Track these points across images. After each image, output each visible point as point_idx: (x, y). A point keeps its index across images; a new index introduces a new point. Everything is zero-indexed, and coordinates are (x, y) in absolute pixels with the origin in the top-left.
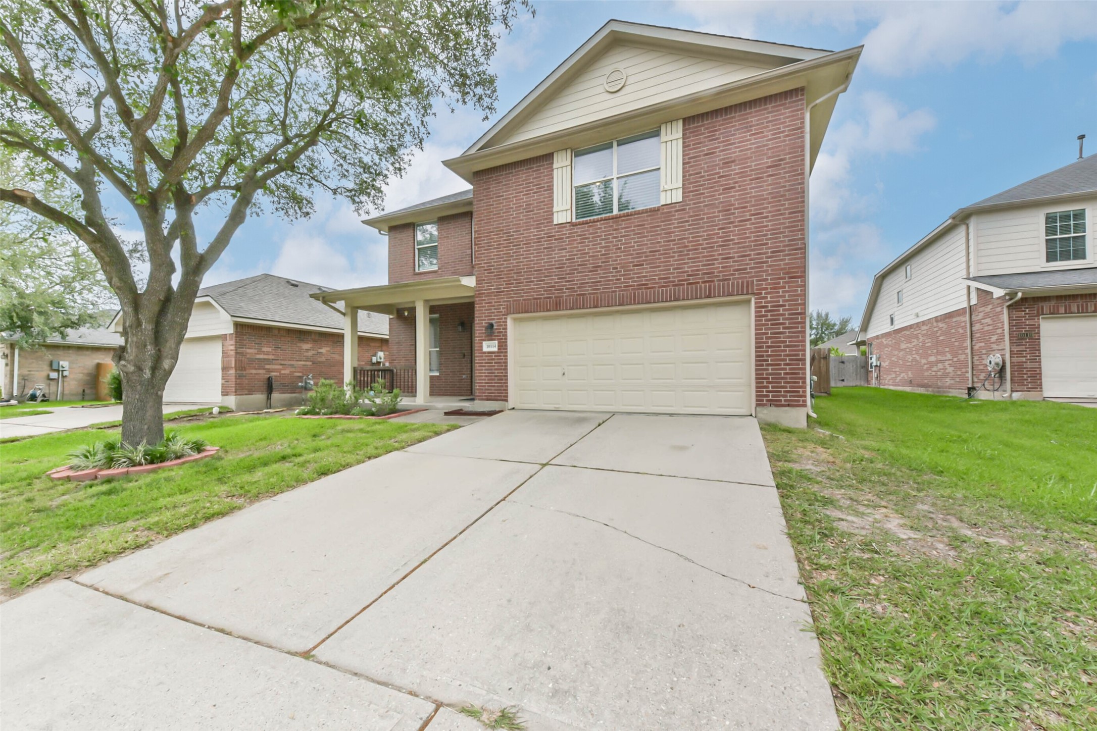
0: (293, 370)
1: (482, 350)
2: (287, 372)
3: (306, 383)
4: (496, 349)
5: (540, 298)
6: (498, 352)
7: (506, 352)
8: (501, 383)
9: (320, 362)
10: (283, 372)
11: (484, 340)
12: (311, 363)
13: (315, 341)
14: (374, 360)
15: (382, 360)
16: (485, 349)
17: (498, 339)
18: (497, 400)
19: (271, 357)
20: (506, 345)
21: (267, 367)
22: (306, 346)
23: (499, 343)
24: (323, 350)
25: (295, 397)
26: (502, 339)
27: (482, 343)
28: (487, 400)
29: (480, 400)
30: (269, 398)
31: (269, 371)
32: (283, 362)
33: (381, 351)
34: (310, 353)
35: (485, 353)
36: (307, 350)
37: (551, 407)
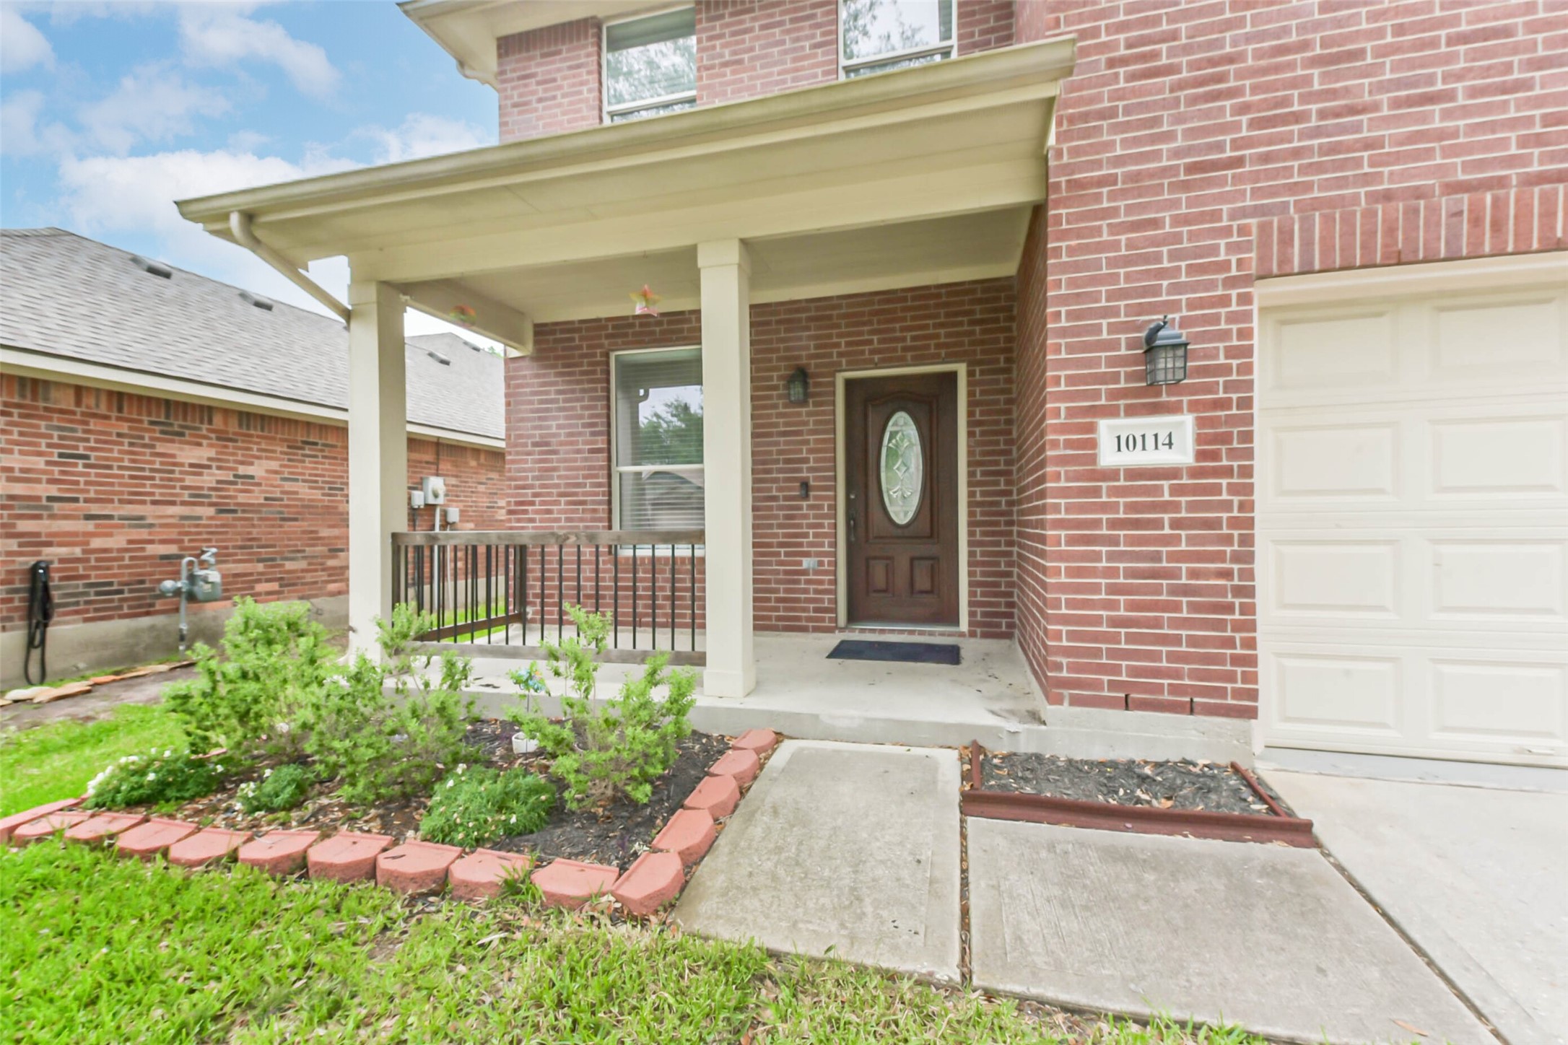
0: (143, 534)
1: (1093, 459)
2: (117, 541)
3: (192, 578)
4: (1183, 455)
5: (1502, 182)
6: (1195, 473)
7: (1247, 472)
8: (1220, 625)
9: (247, 508)
10: (96, 543)
11: (1111, 412)
12: (211, 511)
13: (223, 437)
14: (419, 499)
15: (441, 501)
16: (1108, 457)
17: (1194, 407)
18: (1191, 709)
19: (44, 490)
20: (1247, 437)
21: (24, 526)
22: (188, 454)
23: (1201, 422)
24: (257, 470)
25: (152, 628)
26: (1223, 404)
27: (1091, 428)
28: (1127, 704)
29: (1075, 701)
30: (36, 641)
31: (35, 541)
32: (95, 509)
33: (437, 475)
34: (208, 479)
35: (1112, 474)
36: (198, 468)
37: (1501, 747)
